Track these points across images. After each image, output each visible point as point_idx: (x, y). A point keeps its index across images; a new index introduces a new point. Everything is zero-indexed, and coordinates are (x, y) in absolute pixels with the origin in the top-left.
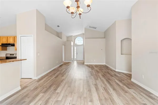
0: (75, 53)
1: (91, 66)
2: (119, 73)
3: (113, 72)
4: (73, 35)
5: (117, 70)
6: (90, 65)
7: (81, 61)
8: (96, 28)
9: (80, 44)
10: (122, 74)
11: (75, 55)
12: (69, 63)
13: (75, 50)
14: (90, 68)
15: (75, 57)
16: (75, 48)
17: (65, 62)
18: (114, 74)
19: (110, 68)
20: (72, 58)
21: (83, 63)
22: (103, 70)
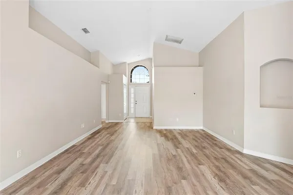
0: (132, 100)
1: (170, 136)
2: (256, 160)
3: (237, 155)
4: (128, 62)
5: (245, 151)
6: (166, 130)
7: (145, 120)
8: (180, 42)
9: (142, 81)
10: (268, 166)
11: (132, 105)
12: (117, 124)
13: (132, 96)
14: (168, 140)
15: (132, 111)
16: (132, 90)
17: (107, 122)
18: (247, 168)
19: (221, 142)
20: (125, 111)
21: (150, 127)
22: (204, 148)
